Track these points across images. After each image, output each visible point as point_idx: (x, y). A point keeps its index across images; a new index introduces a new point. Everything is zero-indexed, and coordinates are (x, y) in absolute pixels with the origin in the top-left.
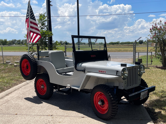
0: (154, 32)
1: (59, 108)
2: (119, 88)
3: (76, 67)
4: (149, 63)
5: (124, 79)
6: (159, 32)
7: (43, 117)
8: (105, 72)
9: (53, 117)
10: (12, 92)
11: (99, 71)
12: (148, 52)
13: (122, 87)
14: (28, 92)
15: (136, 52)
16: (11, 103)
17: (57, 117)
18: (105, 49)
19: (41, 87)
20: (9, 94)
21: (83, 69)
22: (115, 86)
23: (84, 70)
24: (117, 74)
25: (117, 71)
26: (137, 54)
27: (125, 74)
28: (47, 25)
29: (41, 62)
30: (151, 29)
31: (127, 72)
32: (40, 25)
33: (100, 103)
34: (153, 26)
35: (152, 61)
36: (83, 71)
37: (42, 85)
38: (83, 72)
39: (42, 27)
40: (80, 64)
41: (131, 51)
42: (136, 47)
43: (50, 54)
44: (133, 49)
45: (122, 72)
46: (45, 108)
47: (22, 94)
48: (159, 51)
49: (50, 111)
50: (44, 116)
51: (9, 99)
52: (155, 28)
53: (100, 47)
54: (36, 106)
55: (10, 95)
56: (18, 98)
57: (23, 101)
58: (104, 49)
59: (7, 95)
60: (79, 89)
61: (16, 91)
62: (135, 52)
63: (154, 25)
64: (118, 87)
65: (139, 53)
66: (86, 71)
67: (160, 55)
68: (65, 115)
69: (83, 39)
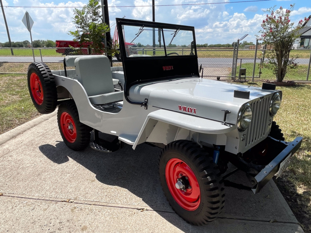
0: (269, 26)
1: (96, 177)
2: (225, 150)
3: (127, 94)
4: (257, 75)
5: (241, 130)
6: (276, 26)
7: (53, 206)
8: (193, 111)
9: (75, 208)
10: (25, 131)
11: (180, 108)
12: (255, 59)
13: (236, 148)
14: (53, 130)
15: (237, 59)
16: (10, 159)
17: (83, 206)
18: (194, 52)
19: (68, 127)
20: (19, 134)
21: (143, 100)
22: (217, 144)
23: (145, 103)
24: (225, 120)
25: (227, 112)
26: (239, 61)
27: (244, 117)
28: (102, 15)
29: (63, 80)
30: (264, 22)
31: (251, 113)
32: (91, 15)
33: (179, 185)
34: (267, 16)
35: (260, 73)
36: (141, 104)
37: (70, 124)
38: (143, 107)
39: (94, 17)
40: (137, 88)
41: (230, 57)
42: (238, 50)
43: (76, 63)
44: (233, 54)
45: (240, 114)
46: (68, 175)
47: (40, 136)
48: (273, 58)
49: (74, 184)
50: (57, 202)
51: (11, 148)
52: (270, 20)
53: (183, 51)
54: (53, 168)
55: (19, 139)
56: (31, 144)
57: (33, 154)
58: (192, 52)
59: (14, 137)
60: (134, 144)
61: (33, 129)
62: (236, 57)
63: (270, 16)
64: (224, 146)
65: (241, 59)
66: (149, 106)
67: (275, 64)
68: (103, 201)
69: (145, 28)
